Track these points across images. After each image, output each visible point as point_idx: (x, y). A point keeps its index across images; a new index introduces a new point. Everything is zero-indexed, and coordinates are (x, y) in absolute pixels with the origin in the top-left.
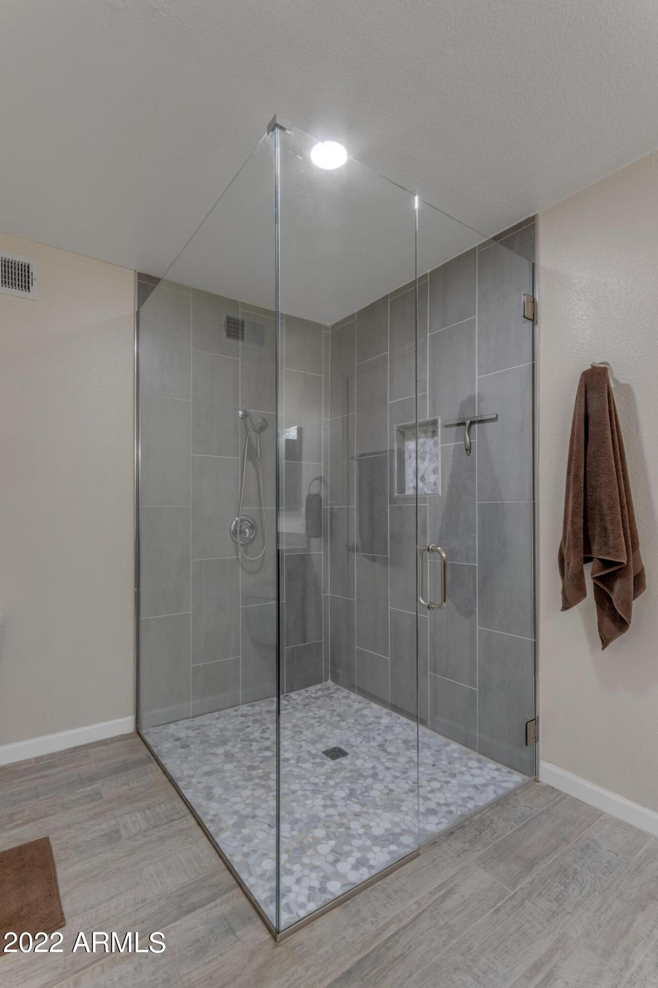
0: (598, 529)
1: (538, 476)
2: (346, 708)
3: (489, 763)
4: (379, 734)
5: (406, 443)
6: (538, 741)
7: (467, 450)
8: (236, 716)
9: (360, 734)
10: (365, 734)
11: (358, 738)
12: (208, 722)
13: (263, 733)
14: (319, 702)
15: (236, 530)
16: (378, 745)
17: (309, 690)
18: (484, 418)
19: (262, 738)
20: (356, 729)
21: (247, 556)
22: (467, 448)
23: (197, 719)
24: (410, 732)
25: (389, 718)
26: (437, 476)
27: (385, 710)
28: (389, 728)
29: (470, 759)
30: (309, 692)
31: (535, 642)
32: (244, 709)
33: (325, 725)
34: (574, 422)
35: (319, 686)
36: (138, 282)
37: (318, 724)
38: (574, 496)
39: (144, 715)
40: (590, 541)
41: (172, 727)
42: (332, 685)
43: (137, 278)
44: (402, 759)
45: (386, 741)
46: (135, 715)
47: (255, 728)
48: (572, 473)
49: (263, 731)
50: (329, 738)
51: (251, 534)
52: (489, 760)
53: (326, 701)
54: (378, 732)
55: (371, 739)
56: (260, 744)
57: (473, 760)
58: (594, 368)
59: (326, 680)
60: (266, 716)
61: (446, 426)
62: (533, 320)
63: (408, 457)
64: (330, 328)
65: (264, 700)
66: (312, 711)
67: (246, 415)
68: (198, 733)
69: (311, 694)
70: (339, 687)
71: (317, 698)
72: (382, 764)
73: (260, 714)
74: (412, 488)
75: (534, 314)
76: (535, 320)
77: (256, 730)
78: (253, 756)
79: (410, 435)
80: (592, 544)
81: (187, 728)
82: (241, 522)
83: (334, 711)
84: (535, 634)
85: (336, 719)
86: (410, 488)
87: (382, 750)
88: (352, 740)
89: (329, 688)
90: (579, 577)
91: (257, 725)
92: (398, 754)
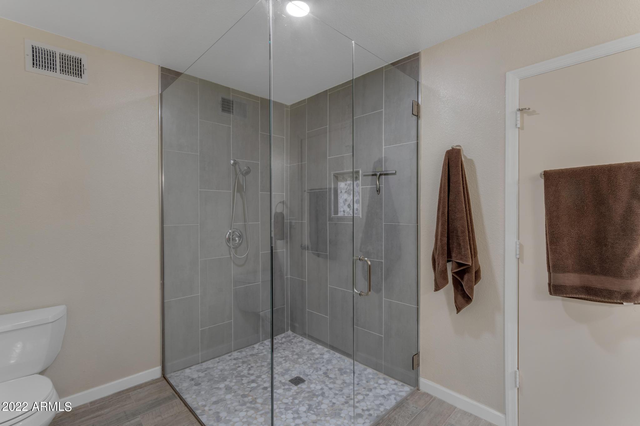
0: (455, 244)
1: (420, 210)
2: (301, 349)
3: (390, 380)
4: (323, 366)
5: (339, 183)
6: (419, 366)
7: (377, 191)
8: (230, 360)
9: (311, 366)
10: (315, 366)
11: (310, 369)
12: (211, 366)
13: (249, 370)
14: (284, 346)
15: (229, 238)
16: (323, 373)
17: (277, 338)
18: (388, 172)
19: (249, 374)
20: (309, 363)
21: (236, 255)
22: (378, 190)
23: (203, 364)
24: (342, 363)
25: (329, 354)
26: (358, 205)
27: (326, 349)
28: (329, 361)
29: (379, 378)
30: (277, 340)
31: (418, 308)
32: (235, 354)
33: (289, 362)
34: (441, 180)
35: (283, 335)
36: (162, 74)
37: (284, 361)
38: (442, 225)
39: (168, 364)
40: (451, 251)
41: (187, 371)
42: (291, 334)
43: (160, 70)
44: (339, 382)
45: (328, 370)
46: (162, 365)
47: (244, 367)
48: (441, 210)
49: (249, 369)
50: (292, 371)
51: (240, 240)
52: (390, 378)
53: (288, 345)
54: (323, 364)
55: (319, 369)
56: (249, 378)
57: (381, 378)
58: (453, 149)
59: (287, 331)
60: (250, 358)
61: (365, 176)
62: (417, 116)
63: (340, 192)
64: (289, 107)
65: (248, 347)
66: (280, 353)
67: (235, 163)
68: (206, 374)
69: (278, 341)
70: (296, 335)
71: (282, 343)
72: (327, 386)
73: (246, 357)
74: (342, 212)
75: (418, 112)
76: (419, 116)
77: (245, 369)
78: (245, 387)
79: (341, 179)
80: (452, 253)
81: (198, 371)
82: (233, 233)
83: (294, 351)
84: (418, 304)
85: (296, 357)
86: (341, 211)
87: (326, 376)
88: (307, 371)
89: (289, 336)
90: (444, 273)
91: (245, 365)
92: (336, 378)
